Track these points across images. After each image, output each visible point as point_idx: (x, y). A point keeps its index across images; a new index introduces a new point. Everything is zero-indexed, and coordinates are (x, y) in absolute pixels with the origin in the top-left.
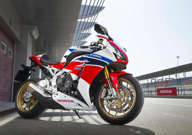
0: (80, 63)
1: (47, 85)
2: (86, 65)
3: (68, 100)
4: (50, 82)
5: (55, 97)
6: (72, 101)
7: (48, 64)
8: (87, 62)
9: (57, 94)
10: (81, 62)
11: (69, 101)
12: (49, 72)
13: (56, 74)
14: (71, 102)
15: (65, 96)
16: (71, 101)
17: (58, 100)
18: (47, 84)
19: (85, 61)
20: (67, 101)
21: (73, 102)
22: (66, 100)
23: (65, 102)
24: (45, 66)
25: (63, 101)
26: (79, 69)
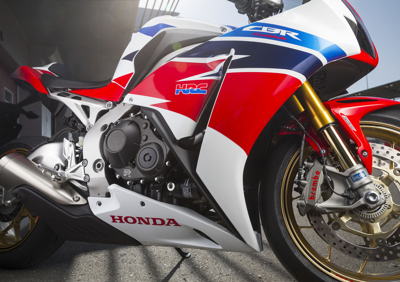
0: (203, 68)
1: (69, 161)
2: (229, 71)
3: (154, 220)
4: (76, 148)
5: (100, 204)
6: (173, 220)
7: (69, 90)
8: (236, 57)
9: (108, 195)
10: (205, 64)
11: (159, 222)
12: (73, 113)
13: (97, 120)
14: (168, 225)
15: (143, 204)
16: (166, 222)
17: (113, 217)
18: (69, 157)
19: (225, 57)
20: (151, 221)
21: (177, 224)
22: (148, 219)
23: (140, 223)
24: (58, 95)
25: (135, 221)
26: (196, 89)
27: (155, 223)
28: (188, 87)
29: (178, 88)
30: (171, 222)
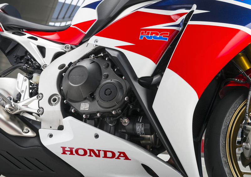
1: (22, 95)
2: (190, 23)
3: (105, 152)
4: (31, 84)
5: (51, 136)
6: (124, 153)
7: (24, 30)
9: (61, 128)
11: (109, 155)
13: (53, 60)
14: (118, 158)
15: (97, 136)
16: (117, 154)
17: (64, 148)
18: (22, 91)
20: (102, 154)
21: (127, 158)
22: (99, 151)
23: (90, 155)
24: (13, 33)
25: (85, 153)
26: (158, 36)
27: (105, 156)
28: (152, 34)
29: (142, 33)
30: (122, 155)
